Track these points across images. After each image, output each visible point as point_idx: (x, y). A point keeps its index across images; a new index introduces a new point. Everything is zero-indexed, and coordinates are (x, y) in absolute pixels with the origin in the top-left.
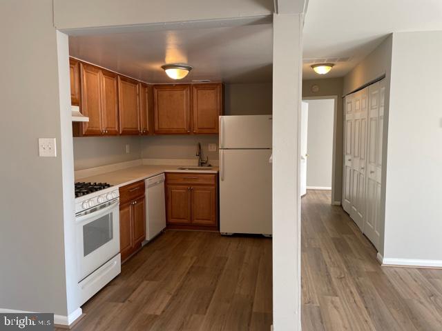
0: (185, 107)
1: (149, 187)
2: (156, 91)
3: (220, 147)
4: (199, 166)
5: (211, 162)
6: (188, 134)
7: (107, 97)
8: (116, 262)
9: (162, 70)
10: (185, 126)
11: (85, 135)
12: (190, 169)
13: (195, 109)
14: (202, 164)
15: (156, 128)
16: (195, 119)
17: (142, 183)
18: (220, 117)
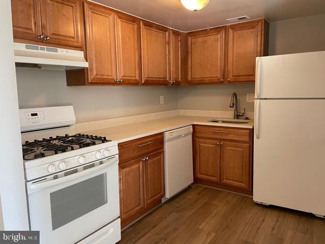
0: (219, 53)
1: (169, 140)
2: (189, 39)
3: (256, 97)
4: (234, 118)
5: (248, 114)
6: (222, 82)
8: (111, 230)
10: (218, 75)
12: (223, 122)
13: (230, 54)
14: (237, 116)
15: (189, 78)
16: (230, 65)
17: (159, 137)
18: (257, 58)
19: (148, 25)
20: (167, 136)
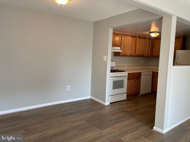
1: (143, 75)
2: (155, 40)
7: (131, 44)
8: (124, 96)
9: (149, 33)
11: (121, 56)
19: (139, 37)
20: (142, 74)
